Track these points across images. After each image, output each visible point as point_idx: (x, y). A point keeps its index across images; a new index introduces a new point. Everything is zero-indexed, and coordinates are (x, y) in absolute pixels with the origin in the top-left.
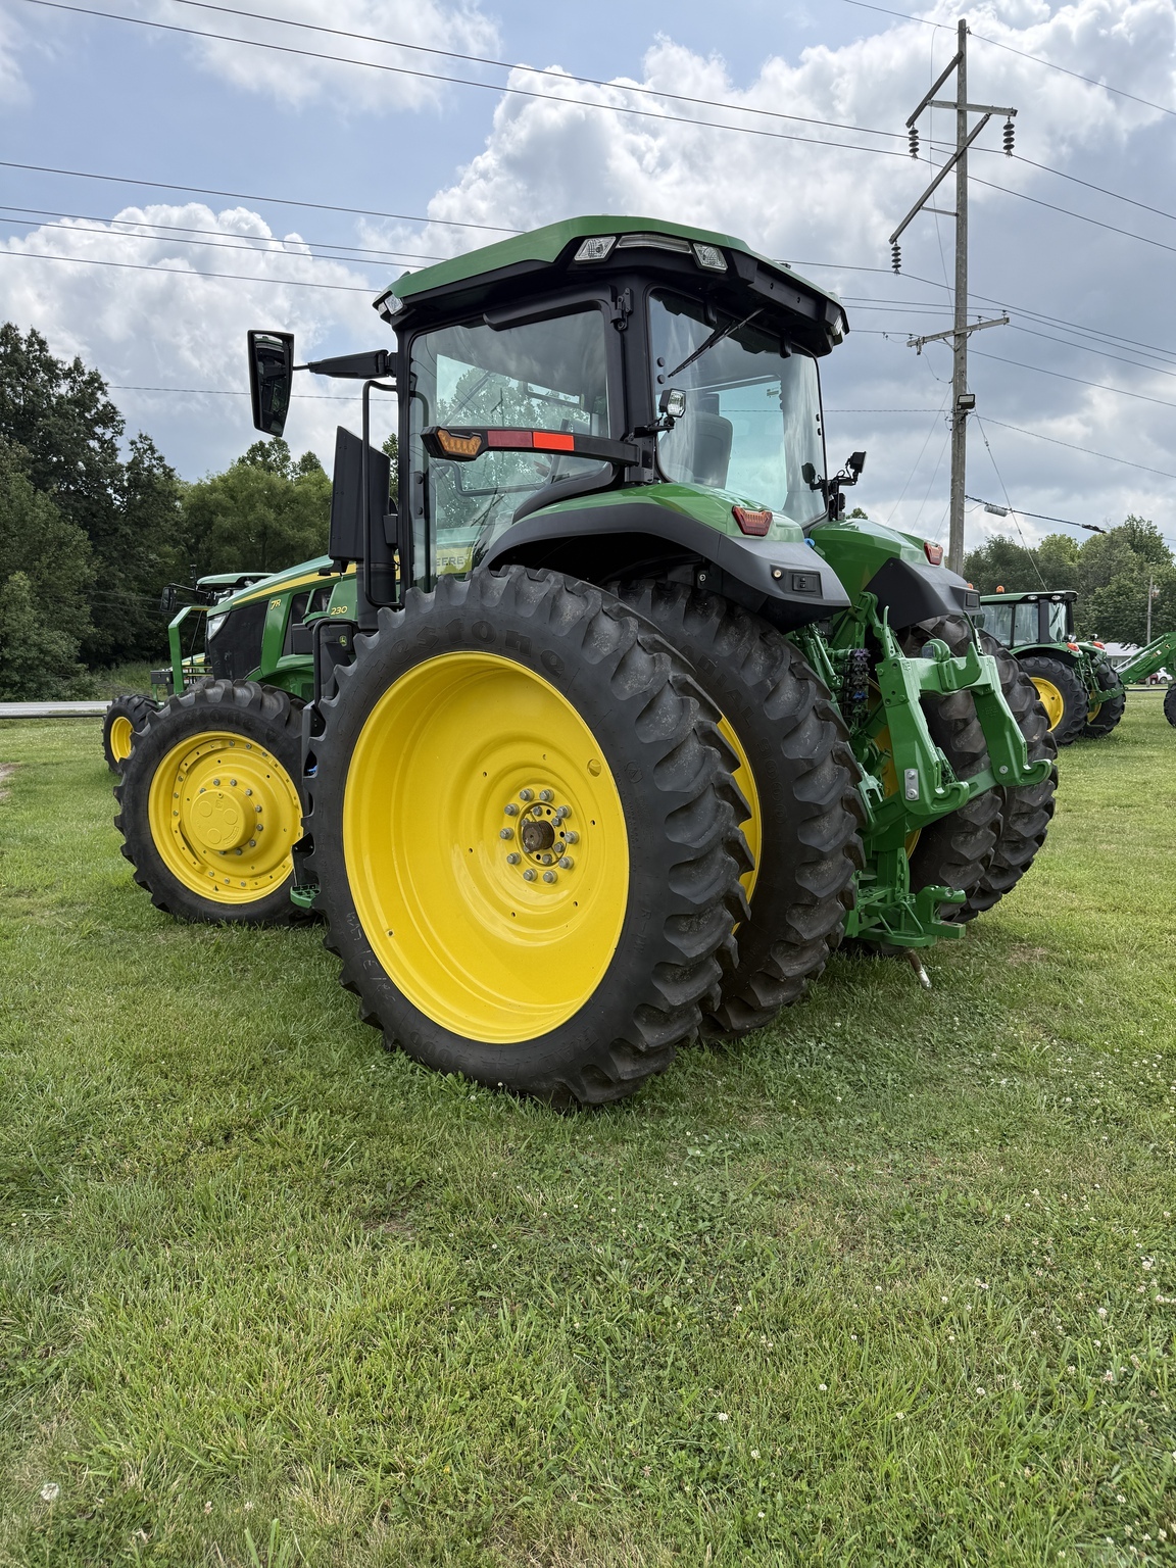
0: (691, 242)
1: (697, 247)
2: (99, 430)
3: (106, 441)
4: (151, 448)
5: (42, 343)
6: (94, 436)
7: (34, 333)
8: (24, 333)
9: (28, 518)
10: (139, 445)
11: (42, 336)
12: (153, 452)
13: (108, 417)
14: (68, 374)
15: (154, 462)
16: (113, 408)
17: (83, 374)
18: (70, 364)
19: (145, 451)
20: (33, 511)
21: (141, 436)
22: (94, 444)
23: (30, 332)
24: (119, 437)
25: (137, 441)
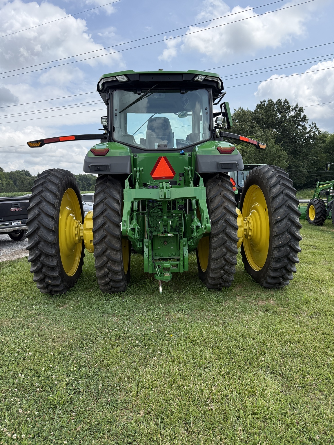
0: (115, 77)
1: (117, 77)
2: (301, 123)
3: (303, 126)
4: (315, 126)
5: (287, 102)
6: (299, 125)
7: (285, 100)
8: (283, 101)
9: (271, 151)
10: (312, 126)
11: (287, 100)
12: (316, 127)
13: (304, 119)
14: (293, 109)
15: (315, 130)
16: (306, 116)
17: (298, 108)
18: (295, 106)
19: (313, 127)
20: (273, 149)
21: (313, 123)
22: (299, 127)
23: (284, 100)
24: (306, 124)
25: (311, 124)
